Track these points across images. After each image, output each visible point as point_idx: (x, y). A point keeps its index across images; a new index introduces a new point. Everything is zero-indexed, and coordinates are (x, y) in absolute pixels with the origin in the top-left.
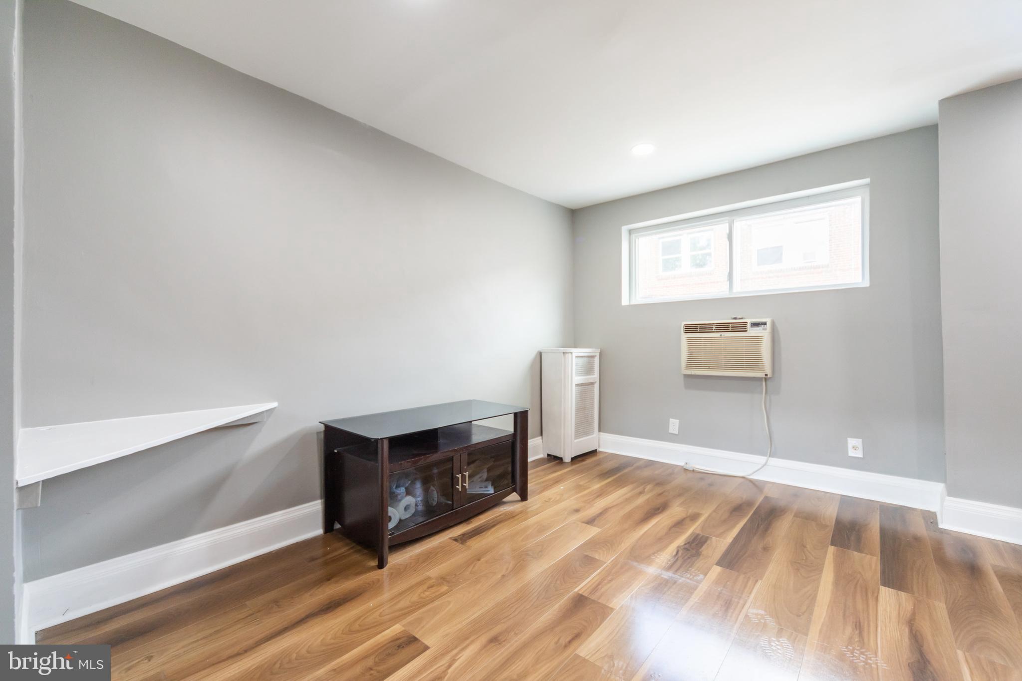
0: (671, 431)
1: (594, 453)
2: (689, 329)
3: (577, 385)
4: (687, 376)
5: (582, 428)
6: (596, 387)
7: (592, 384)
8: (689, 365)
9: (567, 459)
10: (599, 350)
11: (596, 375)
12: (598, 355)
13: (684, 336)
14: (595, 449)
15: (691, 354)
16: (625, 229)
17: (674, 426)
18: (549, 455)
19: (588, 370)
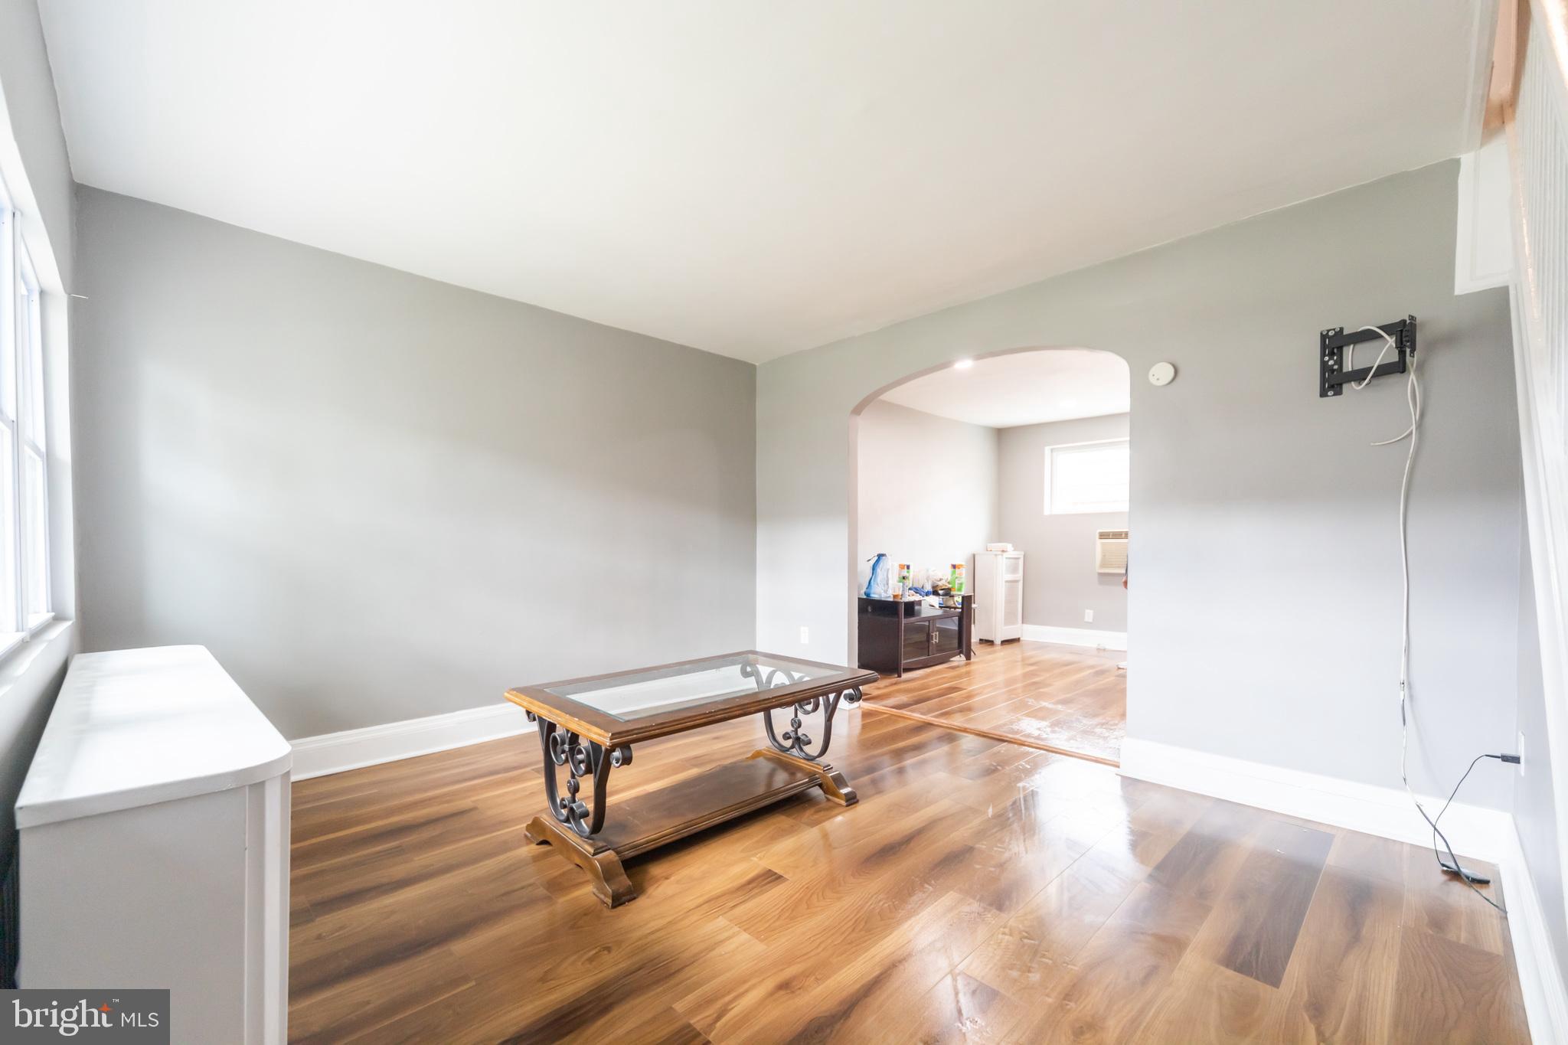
0: (1086, 619)
1: (1016, 640)
2: (1103, 536)
3: (1007, 582)
4: (1101, 575)
5: (1010, 618)
6: (1020, 585)
7: (1016, 581)
8: (1103, 565)
9: (998, 642)
10: (1023, 553)
11: (1020, 575)
12: (1022, 557)
13: (1099, 542)
14: (1018, 637)
15: (1104, 556)
16: (1047, 449)
17: (1089, 616)
18: (981, 640)
19: (1015, 570)
